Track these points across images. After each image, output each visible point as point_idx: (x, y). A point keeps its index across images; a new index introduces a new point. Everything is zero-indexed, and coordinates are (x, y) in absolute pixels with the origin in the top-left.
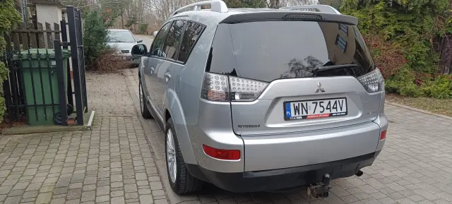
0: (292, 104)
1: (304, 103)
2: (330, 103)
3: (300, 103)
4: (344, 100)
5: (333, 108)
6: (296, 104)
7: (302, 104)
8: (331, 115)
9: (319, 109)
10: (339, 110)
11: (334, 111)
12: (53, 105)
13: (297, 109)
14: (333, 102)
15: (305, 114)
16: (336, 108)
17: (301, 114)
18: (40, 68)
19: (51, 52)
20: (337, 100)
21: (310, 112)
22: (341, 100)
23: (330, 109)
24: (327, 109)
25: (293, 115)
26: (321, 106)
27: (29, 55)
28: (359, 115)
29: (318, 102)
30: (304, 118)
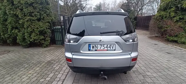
0: (91, 45)
1: (96, 45)
2: (107, 46)
3: (95, 45)
4: (114, 45)
5: (109, 48)
6: (93, 45)
7: (95, 46)
8: (107, 50)
9: (102, 48)
10: (112, 48)
11: (109, 49)
12: (61, 40)
13: (93, 47)
14: (109, 45)
15: (96, 49)
16: (110, 48)
17: (95, 49)
18: (58, 31)
19: (60, 27)
20: (111, 45)
21: (99, 49)
22: (113, 45)
23: (107, 48)
24: (106, 48)
25: (91, 49)
26: (103, 46)
27: (55, 28)
28: (121, 51)
29: (102, 45)
30: (96, 50)
